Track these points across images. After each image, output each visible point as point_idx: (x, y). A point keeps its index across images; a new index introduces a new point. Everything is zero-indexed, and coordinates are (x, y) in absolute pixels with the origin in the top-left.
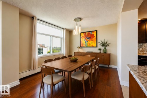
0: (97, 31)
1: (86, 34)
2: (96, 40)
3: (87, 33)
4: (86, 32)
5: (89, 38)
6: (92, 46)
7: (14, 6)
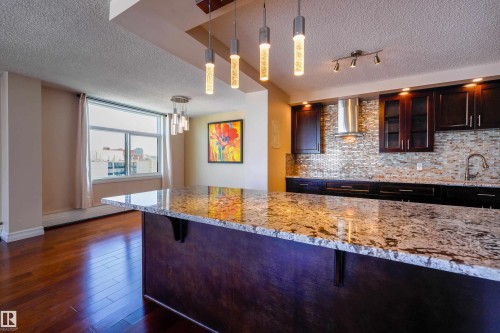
0: (242, 121)
1: (219, 127)
2: (239, 144)
3: (222, 125)
4: (219, 123)
5: (226, 139)
6: (231, 160)
7: (28, 78)
